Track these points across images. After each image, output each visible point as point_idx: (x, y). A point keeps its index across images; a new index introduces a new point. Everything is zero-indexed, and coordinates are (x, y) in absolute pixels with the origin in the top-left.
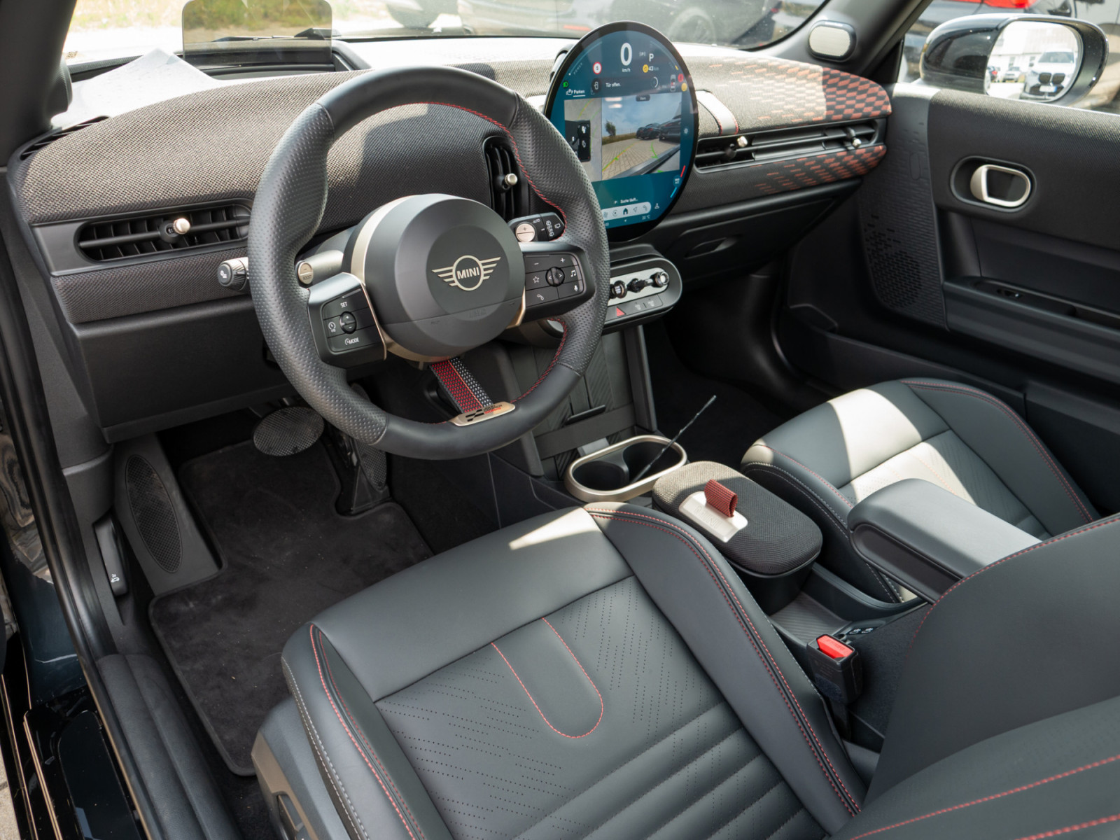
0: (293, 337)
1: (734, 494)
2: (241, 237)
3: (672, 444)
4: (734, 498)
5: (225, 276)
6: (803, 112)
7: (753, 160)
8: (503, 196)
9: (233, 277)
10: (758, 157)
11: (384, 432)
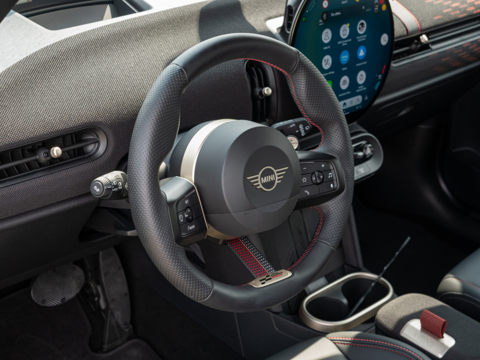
0: (160, 233)
1: (444, 320)
2: (88, 153)
3: (379, 279)
4: (444, 323)
5: (98, 190)
6: (466, 8)
7: (430, 50)
8: (259, 102)
9: (104, 191)
10: (434, 47)
11: (211, 293)
